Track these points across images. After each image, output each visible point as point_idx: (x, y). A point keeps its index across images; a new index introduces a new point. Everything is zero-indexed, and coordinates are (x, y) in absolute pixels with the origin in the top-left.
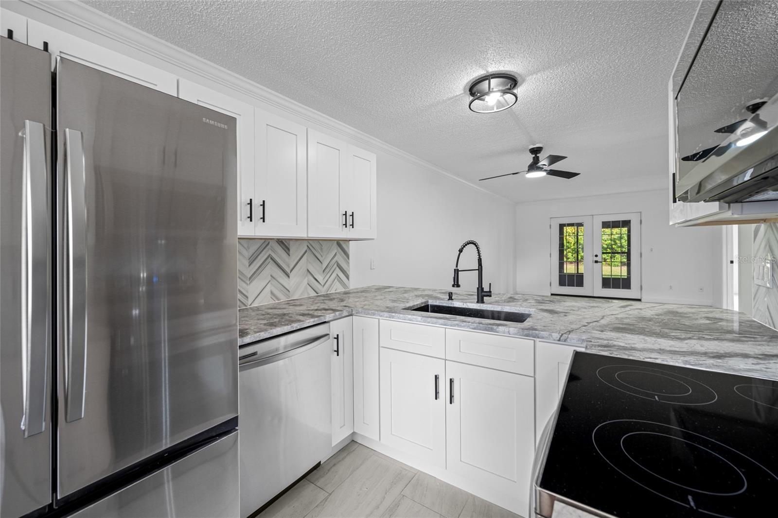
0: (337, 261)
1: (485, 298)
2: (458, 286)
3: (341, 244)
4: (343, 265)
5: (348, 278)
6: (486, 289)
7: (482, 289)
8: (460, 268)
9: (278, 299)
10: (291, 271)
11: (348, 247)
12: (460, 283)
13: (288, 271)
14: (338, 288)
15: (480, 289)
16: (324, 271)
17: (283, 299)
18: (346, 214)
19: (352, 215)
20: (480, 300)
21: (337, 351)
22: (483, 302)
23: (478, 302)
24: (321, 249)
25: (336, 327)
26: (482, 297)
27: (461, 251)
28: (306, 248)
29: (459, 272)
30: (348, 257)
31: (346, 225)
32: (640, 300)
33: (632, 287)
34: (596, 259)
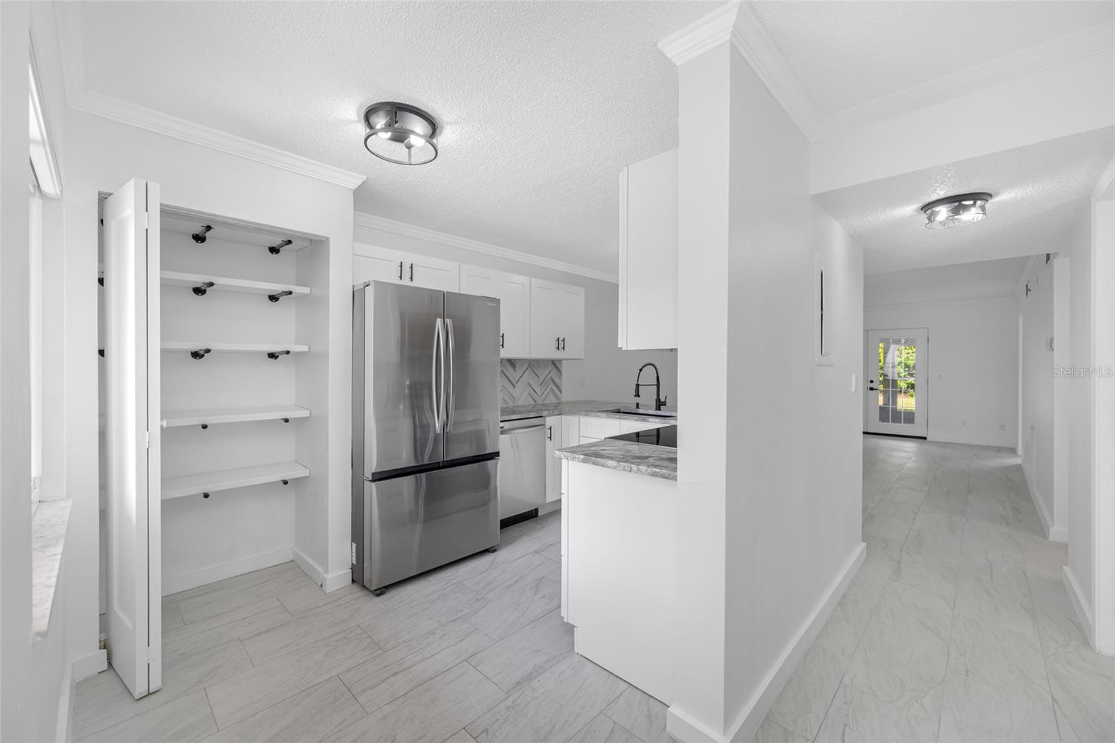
0: (551, 377)
1: (661, 407)
2: (639, 396)
3: (555, 364)
4: (557, 380)
5: (561, 392)
6: (662, 400)
7: (659, 400)
8: (640, 383)
9: (507, 404)
10: (517, 383)
11: (561, 365)
12: (640, 394)
13: (514, 382)
14: (551, 399)
15: (658, 400)
16: (541, 384)
17: (511, 404)
18: (558, 340)
19: (564, 340)
20: (658, 408)
21: (550, 438)
22: (660, 410)
23: (656, 410)
24: (539, 367)
25: (550, 421)
26: (660, 406)
27: (641, 370)
28: (527, 365)
29: (640, 387)
30: (561, 373)
31: (558, 348)
32: (925, 438)
33: (915, 421)
34: (871, 385)
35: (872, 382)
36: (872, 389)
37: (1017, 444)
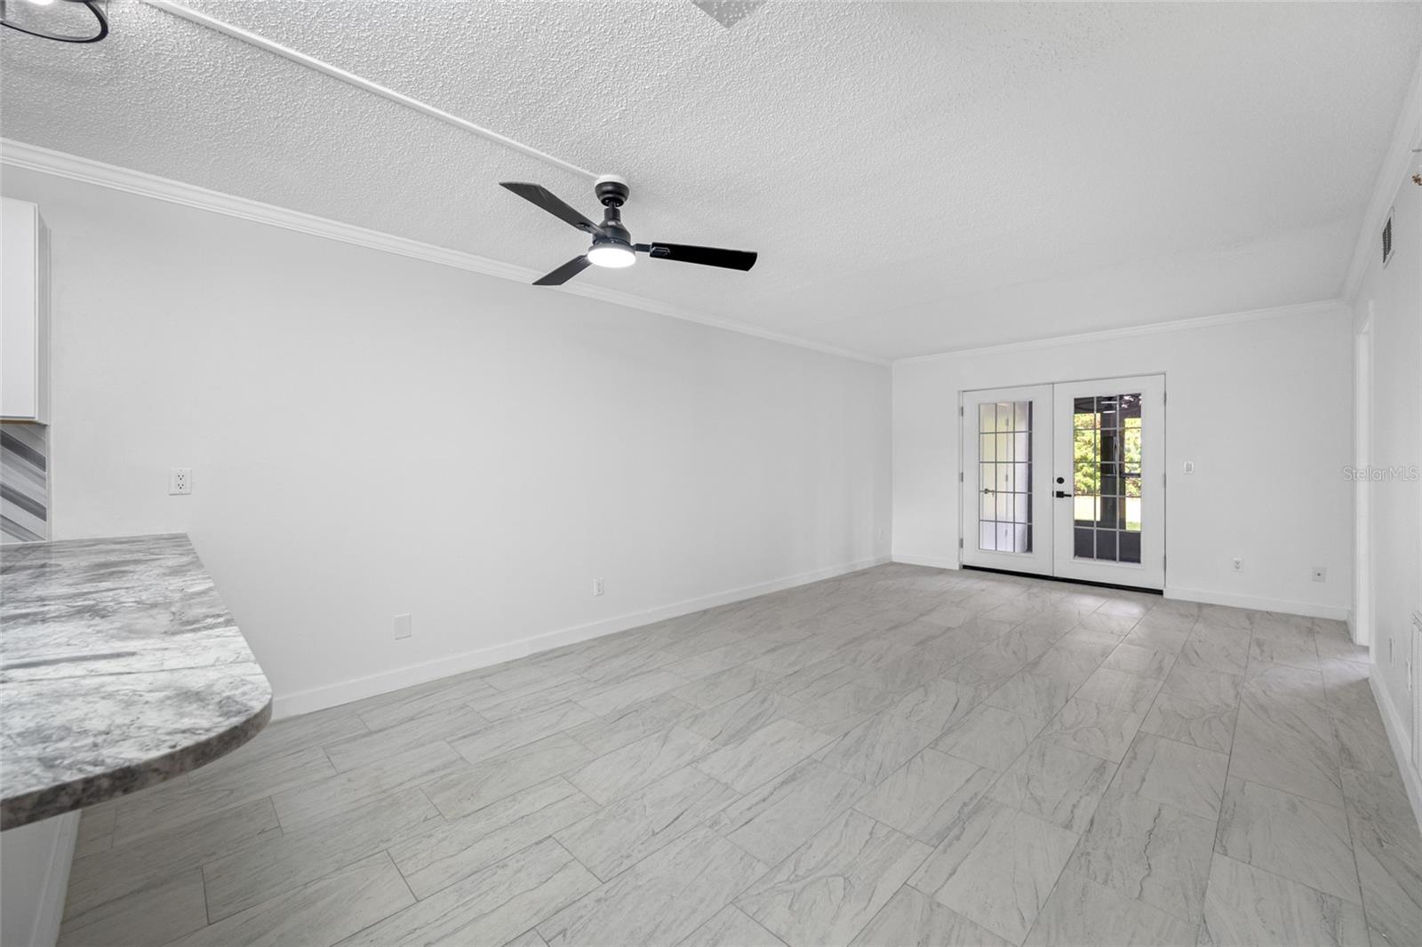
32: (1160, 592)
33: (1142, 558)
34: (1059, 488)
35: (1060, 481)
36: (1060, 495)
37: (1352, 614)
